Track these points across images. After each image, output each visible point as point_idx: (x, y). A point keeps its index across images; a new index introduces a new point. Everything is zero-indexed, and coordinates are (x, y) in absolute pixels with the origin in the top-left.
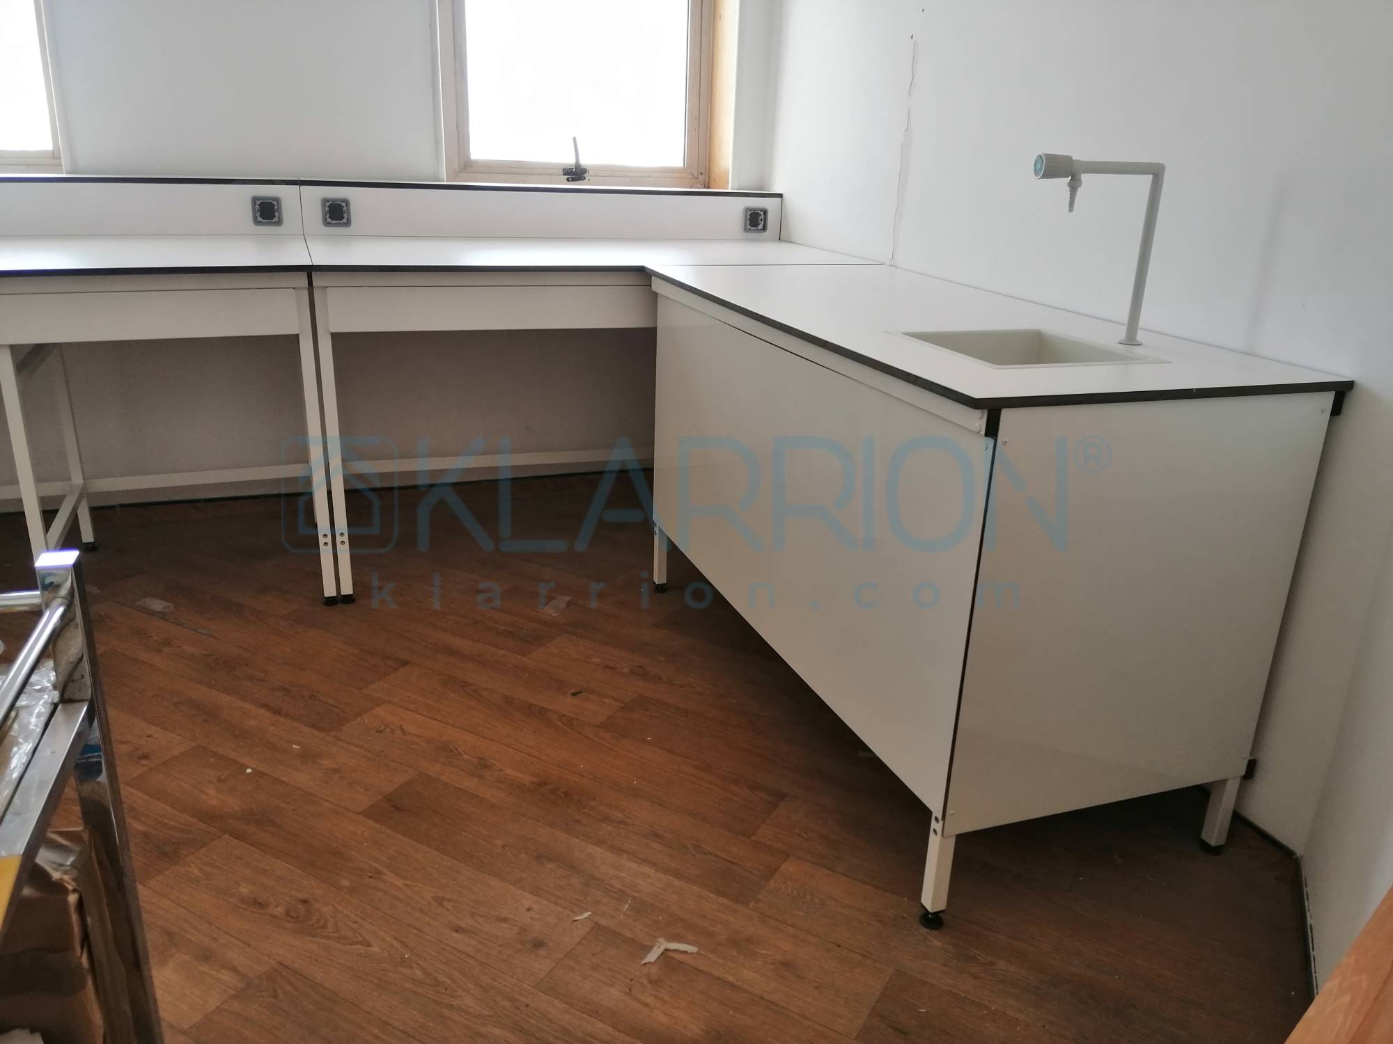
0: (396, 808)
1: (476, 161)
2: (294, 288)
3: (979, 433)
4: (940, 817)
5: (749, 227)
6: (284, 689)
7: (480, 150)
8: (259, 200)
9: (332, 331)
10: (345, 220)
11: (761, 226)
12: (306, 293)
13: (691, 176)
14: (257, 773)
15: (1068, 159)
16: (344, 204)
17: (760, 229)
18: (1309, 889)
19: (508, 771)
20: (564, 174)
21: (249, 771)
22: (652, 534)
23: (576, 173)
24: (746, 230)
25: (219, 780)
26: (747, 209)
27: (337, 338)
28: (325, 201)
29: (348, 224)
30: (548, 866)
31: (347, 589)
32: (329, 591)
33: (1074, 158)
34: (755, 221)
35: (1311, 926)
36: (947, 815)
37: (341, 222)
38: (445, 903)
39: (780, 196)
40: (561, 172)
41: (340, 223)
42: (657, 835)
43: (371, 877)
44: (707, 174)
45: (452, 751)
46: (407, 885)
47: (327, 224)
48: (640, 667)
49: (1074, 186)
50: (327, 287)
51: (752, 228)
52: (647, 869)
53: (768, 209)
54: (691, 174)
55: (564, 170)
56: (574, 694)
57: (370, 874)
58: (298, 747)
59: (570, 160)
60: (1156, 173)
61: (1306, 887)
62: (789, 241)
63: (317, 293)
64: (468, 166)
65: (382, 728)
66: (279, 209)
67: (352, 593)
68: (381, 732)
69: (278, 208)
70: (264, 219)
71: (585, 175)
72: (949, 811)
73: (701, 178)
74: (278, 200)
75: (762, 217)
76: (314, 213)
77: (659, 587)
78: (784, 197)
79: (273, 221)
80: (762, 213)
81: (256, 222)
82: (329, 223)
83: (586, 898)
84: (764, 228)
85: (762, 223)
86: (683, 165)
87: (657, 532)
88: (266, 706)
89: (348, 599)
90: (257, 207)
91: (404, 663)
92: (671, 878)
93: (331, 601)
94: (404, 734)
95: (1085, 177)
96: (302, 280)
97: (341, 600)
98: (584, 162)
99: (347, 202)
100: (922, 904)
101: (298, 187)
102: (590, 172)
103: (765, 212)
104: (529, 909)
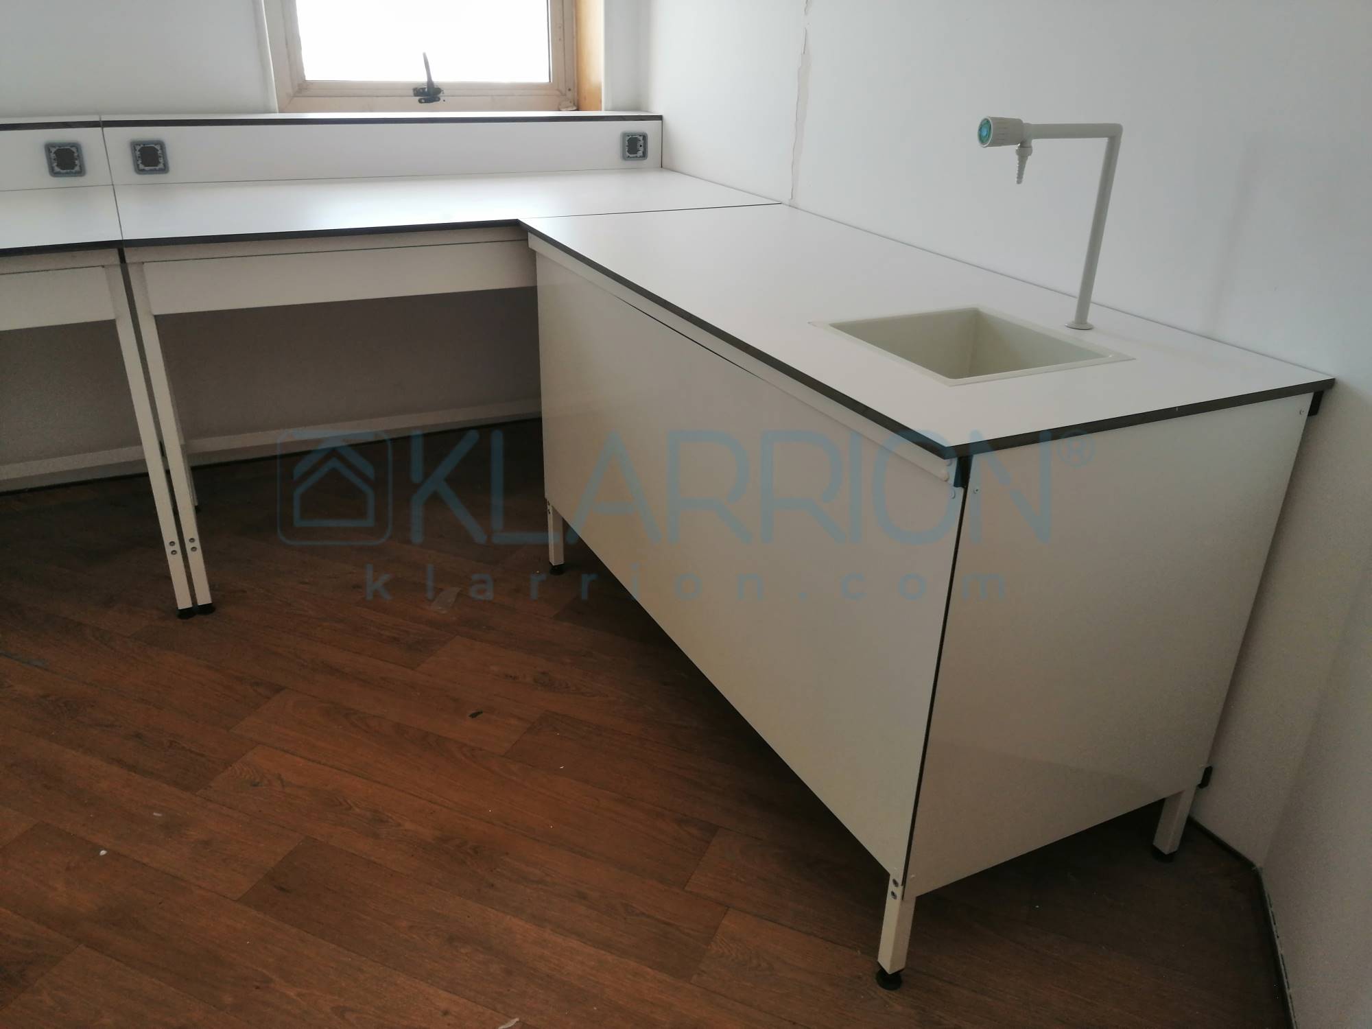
0: (282, 889)
1: (312, 83)
2: (103, 266)
3: (946, 481)
4: (900, 881)
5: (628, 154)
6: (138, 736)
7: (315, 70)
8: (54, 147)
9: (156, 313)
10: (161, 166)
11: (640, 153)
12: (119, 271)
13: (558, 93)
14: (113, 854)
15: (1018, 123)
16: (158, 147)
17: (640, 157)
18: (1276, 909)
19: (408, 825)
20: (416, 95)
21: (103, 852)
22: (545, 514)
23: (429, 94)
24: (625, 158)
25: (68, 869)
26: (625, 135)
27: (162, 322)
28: (134, 145)
29: (165, 170)
30: (463, 951)
31: (204, 598)
32: (184, 602)
33: (1024, 122)
34: (634, 147)
35: (1282, 955)
36: (908, 881)
37: (157, 168)
38: (348, 1015)
39: (660, 118)
40: (411, 93)
41: (155, 170)
42: (583, 897)
43: (257, 988)
44: (576, 89)
45: (341, 804)
46: (299, 995)
47: (139, 171)
48: (544, 673)
49: (1024, 152)
50: (143, 263)
51: (631, 156)
52: (574, 943)
53: (647, 132)
54: (558, 90)
55: (415, 90)
56: (473, 716)
57: (257, 984)
58: (159, 815)
59: (420, 78)
60: (1112, 135)
61: (1271, 907)
62: (672, 170)
63: (132, 271)
64: (303, 90)
65: (257, 780)
66: (80, 157)
67: (210, 602)
68: (255, 785)
69: (78, 156)
70: (62, 169)
71: (439, 96)
72: (911, 876)
73: (570, 95)
74: (77, 146)
75: (642, 142)
76: (123, 160)
77: (556, 568)
78: (665, 117)
79: (73, 171)
80: (641, 138)
81: (53, 173)
82: (143, 170)
83: (509, 990)
84: (644, 155)
85: (642, 149)
86: (548, 81)
87: (550, 511)
88: (120, 762)
89: (207, 609)
90: (53, 155)
91: (278, 689)
92: (603, 952)
93: (186, 614)
94: (283, 786)
95: (1035, 143)
96: (113, 256)
97: (198, 611)
98: (437, 79)
99: (161, 144)
100: (879, 964)
101: (100, 129)
102: (445, 91)
103: (645, 137)
104: (446, 1013)
